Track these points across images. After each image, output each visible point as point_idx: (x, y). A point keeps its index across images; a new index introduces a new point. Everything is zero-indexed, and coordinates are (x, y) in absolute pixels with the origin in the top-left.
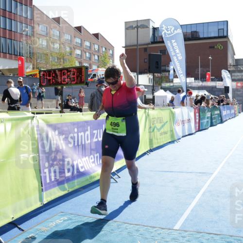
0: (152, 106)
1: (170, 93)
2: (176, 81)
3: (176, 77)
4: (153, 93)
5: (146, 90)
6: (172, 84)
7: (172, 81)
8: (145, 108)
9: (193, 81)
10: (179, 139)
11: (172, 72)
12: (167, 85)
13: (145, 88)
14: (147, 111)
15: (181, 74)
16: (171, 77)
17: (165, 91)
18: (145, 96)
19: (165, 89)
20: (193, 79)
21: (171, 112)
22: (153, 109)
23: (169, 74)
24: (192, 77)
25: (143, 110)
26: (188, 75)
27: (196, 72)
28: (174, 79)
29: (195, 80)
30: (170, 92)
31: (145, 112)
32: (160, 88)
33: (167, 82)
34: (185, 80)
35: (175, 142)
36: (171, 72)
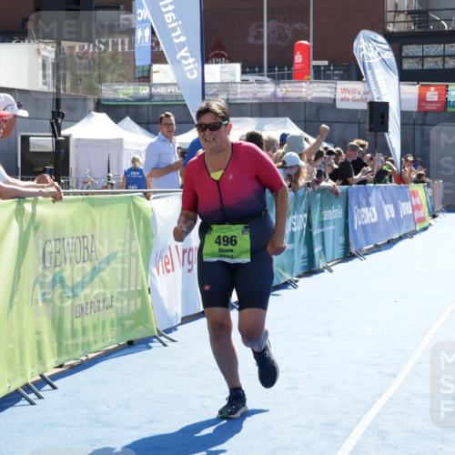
0: (51, 186)
1: (138, 128)
2: (162, 74)
3: (158, 57)
4: (56, 129)
5: (23, 113)
6: (144, 91)
7: (146, 78)
8: (20, 196)
9: (238, 77)
10: (169, 331)
11: (143, 36)
12: (125, 91)
13: (20, 106)
14: (28, 207)
15: (182, 45)
16: (142, 59)
17: (117, 119)
18: (25, 140)
19: (116, 111)
20: (237, 67)
21: (138, 210)
22: (56, 198)
23: (132, 44)
24: (231, 60)
25: (11, 204)
26: (212, 50)
27: (251, 40)
28: (155, 67)
29: (244, 72)
30: (139, 123)
31: (19, 213)
32: (91, 105)
33: (123, 79)
34: (196, 75)
35: (156, 344)
36: (139, 34)
